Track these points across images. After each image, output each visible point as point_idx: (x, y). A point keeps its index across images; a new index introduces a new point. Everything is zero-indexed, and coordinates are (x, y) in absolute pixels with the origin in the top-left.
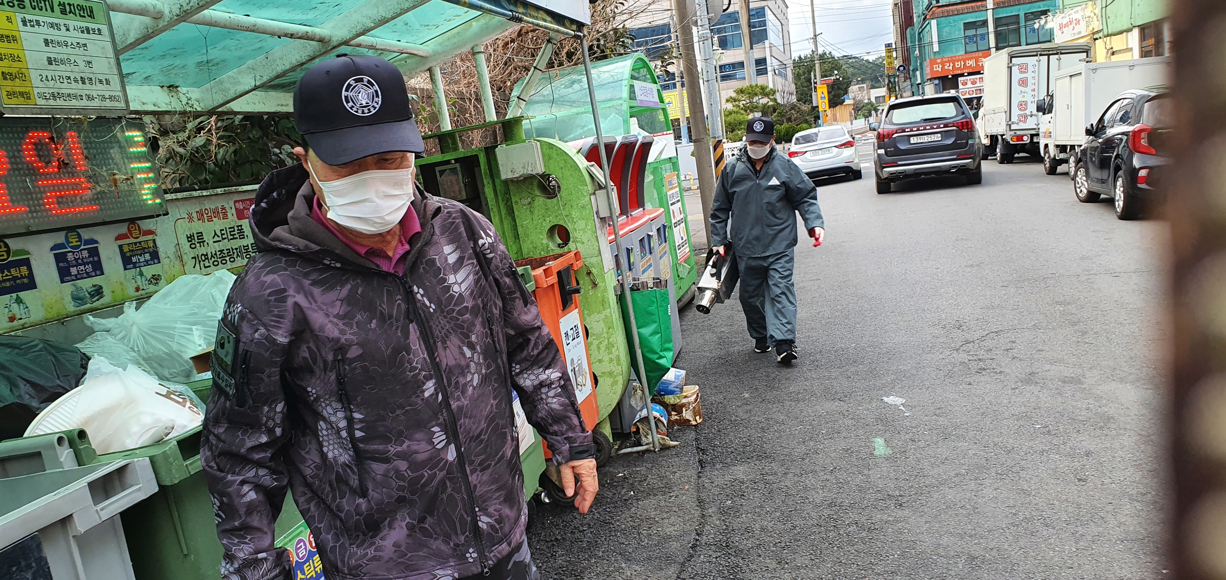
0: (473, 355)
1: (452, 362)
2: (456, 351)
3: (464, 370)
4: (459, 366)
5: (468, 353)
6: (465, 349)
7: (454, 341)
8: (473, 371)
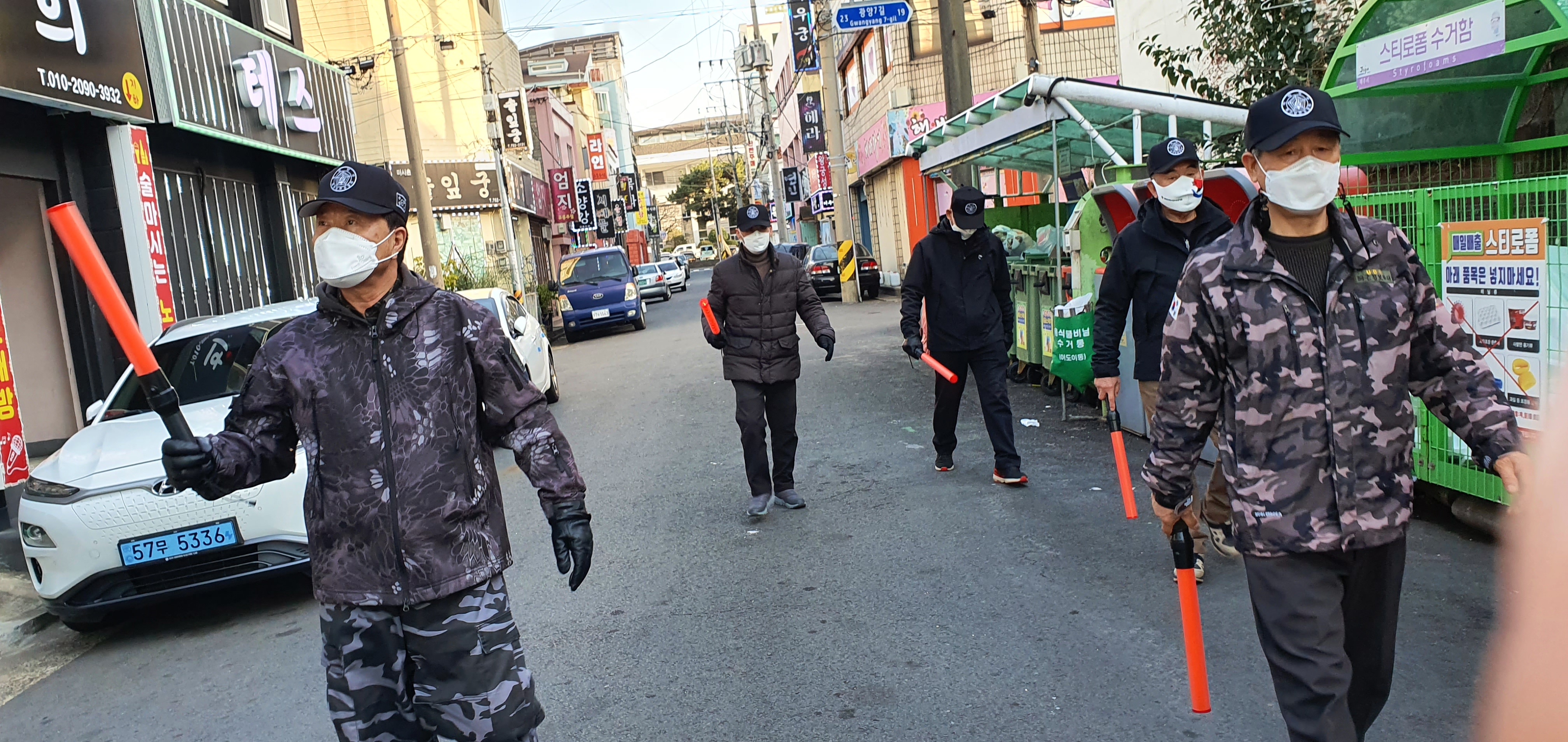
0: (422, 420)
1: (400, 420)
2: (406, 413)
3: (411, 429)
4: (406, 425)
5: (418, 416)
6: (415, 413)
7: (406, 403)
8: (419, 432)
